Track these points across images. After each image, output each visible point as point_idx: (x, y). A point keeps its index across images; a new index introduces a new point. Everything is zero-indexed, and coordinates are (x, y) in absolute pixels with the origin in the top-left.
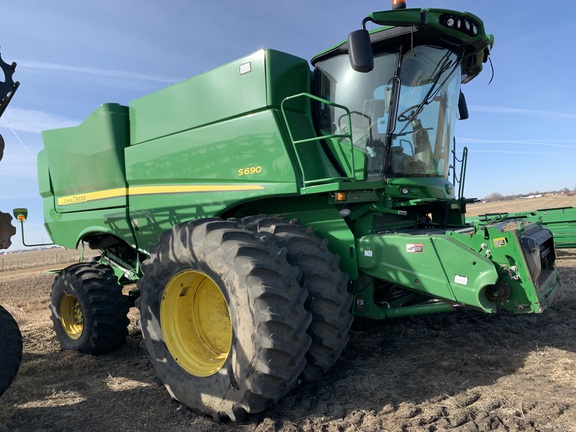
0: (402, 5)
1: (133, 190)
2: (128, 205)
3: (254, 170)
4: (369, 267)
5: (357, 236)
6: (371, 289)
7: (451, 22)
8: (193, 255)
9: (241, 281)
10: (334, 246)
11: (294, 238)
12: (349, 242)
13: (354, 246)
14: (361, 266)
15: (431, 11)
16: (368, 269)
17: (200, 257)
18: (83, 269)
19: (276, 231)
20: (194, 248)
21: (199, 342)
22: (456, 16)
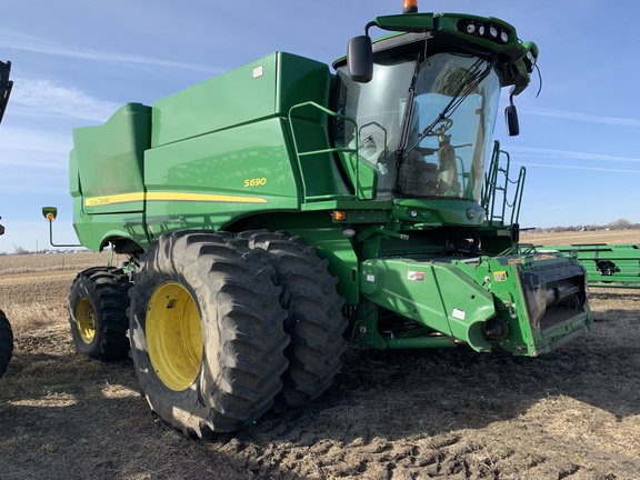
0: (413, 9)
1: (151, 195)
2: (144, 211)
3: (260, 182)
4: (370, 292)
5: (361, 258)
6: (374, 317)
7: (471, 28)
8: (173, 267)
9: (212, 297)
10: (335, 267)
11: (286, 257)
12: (352, 264)
13: (356, 269)
14: (364, 291)
15: (446, 15)
16: (370, 295)
17: (179, 269)
18: (98, 273)
19: (270, 247)
20: (175, 260)
21: (185, 357)
22: (477, 21)
